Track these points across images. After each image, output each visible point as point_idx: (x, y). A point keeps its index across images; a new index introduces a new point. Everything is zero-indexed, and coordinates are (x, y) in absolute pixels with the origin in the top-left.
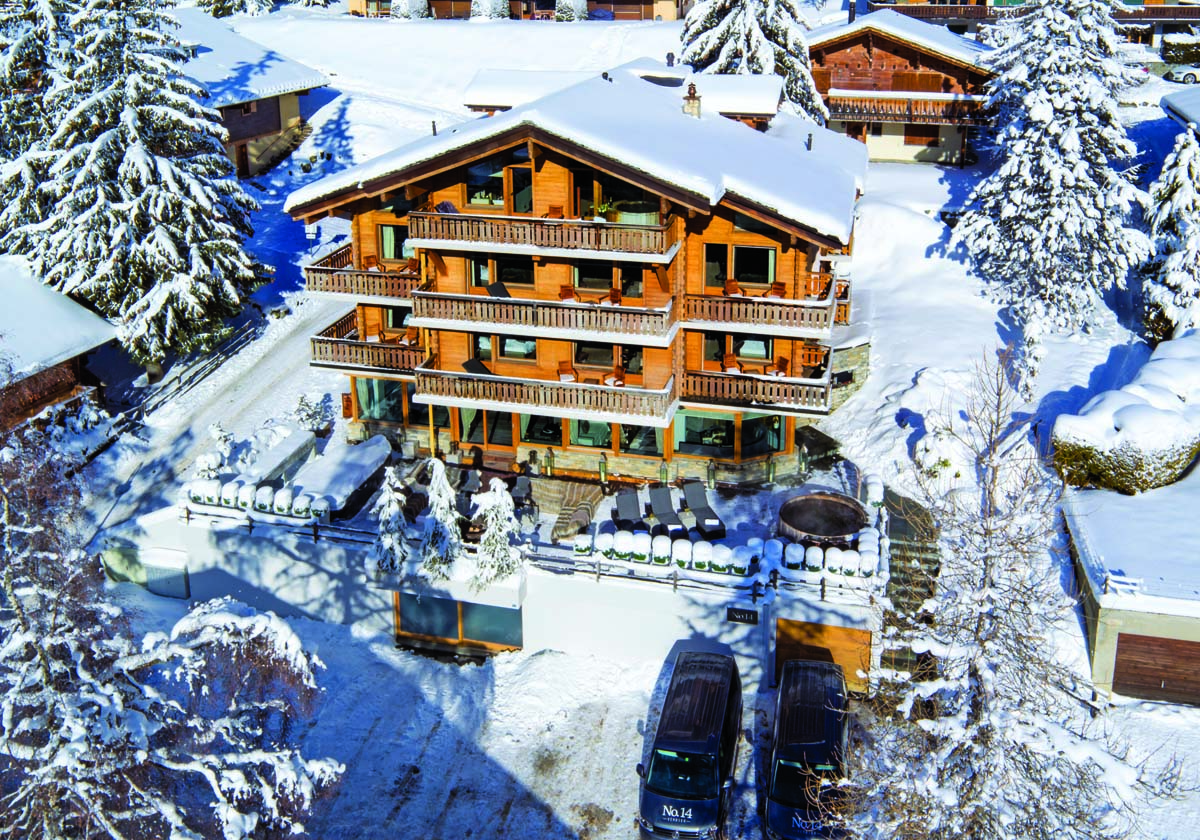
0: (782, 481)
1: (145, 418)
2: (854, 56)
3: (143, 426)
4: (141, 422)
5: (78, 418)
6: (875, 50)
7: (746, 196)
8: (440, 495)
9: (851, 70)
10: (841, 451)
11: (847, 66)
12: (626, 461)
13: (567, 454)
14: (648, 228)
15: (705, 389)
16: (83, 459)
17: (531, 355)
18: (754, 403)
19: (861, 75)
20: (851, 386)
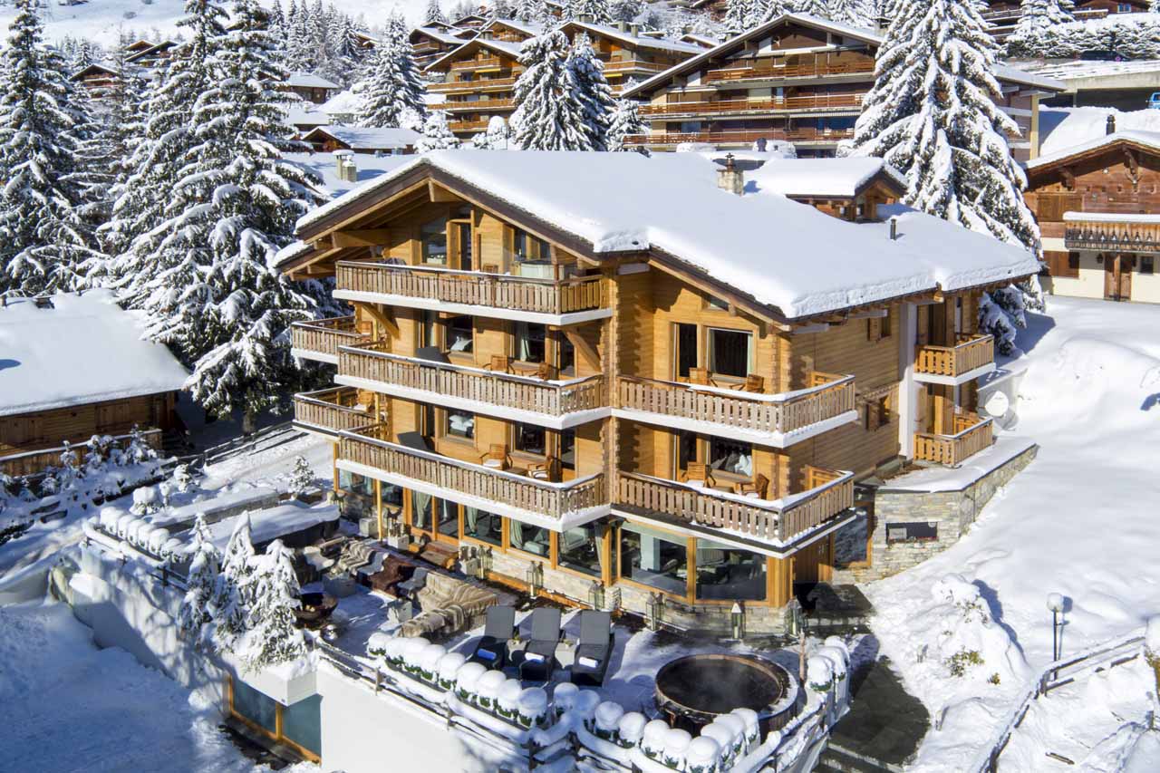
0: (753, 640)
1: (205, 467)
2: (1112, 178)
3: (202, 474)
4: (200, 470)
5: (124, 452)
6: (1141, 170)
7: (673, 253)
8: (234, 552)
9: (1110, 195)
10: (873, 623)
11: (1104, 189)
12: (562, 576)
13: (505, 557)
14: (542, 282)
15: (640, 496)
16: (117, 490)
17: (469, 434)
18: (694, 523)
19: (1123, 200)
20: (929, 545)
